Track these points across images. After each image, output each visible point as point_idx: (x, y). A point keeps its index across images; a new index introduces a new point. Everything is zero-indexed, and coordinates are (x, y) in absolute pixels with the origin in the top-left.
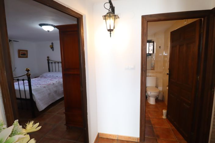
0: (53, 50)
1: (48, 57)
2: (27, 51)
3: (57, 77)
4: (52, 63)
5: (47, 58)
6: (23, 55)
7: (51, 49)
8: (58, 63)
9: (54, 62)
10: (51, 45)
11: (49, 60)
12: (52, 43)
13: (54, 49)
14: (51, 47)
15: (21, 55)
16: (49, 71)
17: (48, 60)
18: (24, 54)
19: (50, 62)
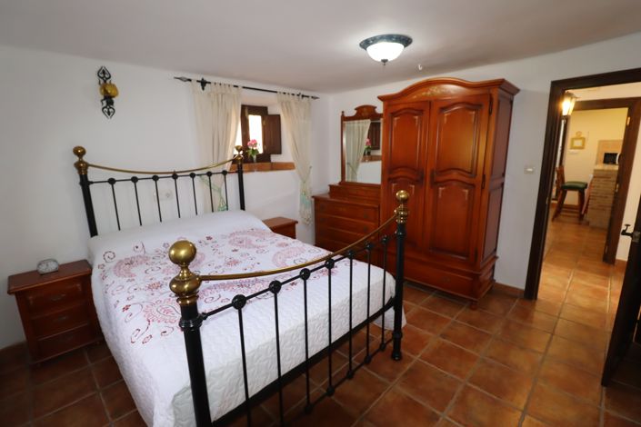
1: (80, 152)
4: (111, 182)
5: (77, 159)
8: (156, 179)
9: (128, 176)
17: (82, 168)
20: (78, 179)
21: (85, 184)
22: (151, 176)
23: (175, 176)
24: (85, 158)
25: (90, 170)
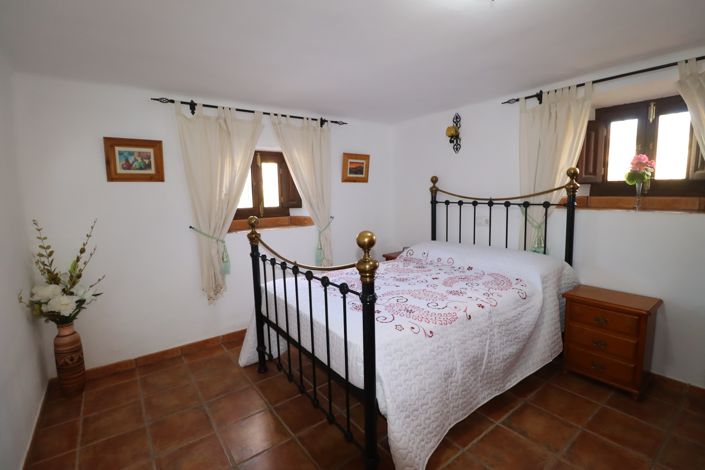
0: (457, 148)
1: (434, 180)
2: (366, 157)
3: (470, 268)
4: (447, 203)
5: (432, 185)
6: (356, 173)
7: (451, 142)
8: (475, 204)
9: (457, 199)
10: (451, 124)
11: (437, 190)
12: (457, 119)
13: (463, 143)
14: (452, 137)
15: (351, 172)
16: (434, 238)
17: (434, 191)
18: (358, 170)
19: (441, 197)
20: (430, 199)
21: (434, 202)
22: (472, 201)
23: (491, 203)
24: (437, 185)
25: (438, 193)
